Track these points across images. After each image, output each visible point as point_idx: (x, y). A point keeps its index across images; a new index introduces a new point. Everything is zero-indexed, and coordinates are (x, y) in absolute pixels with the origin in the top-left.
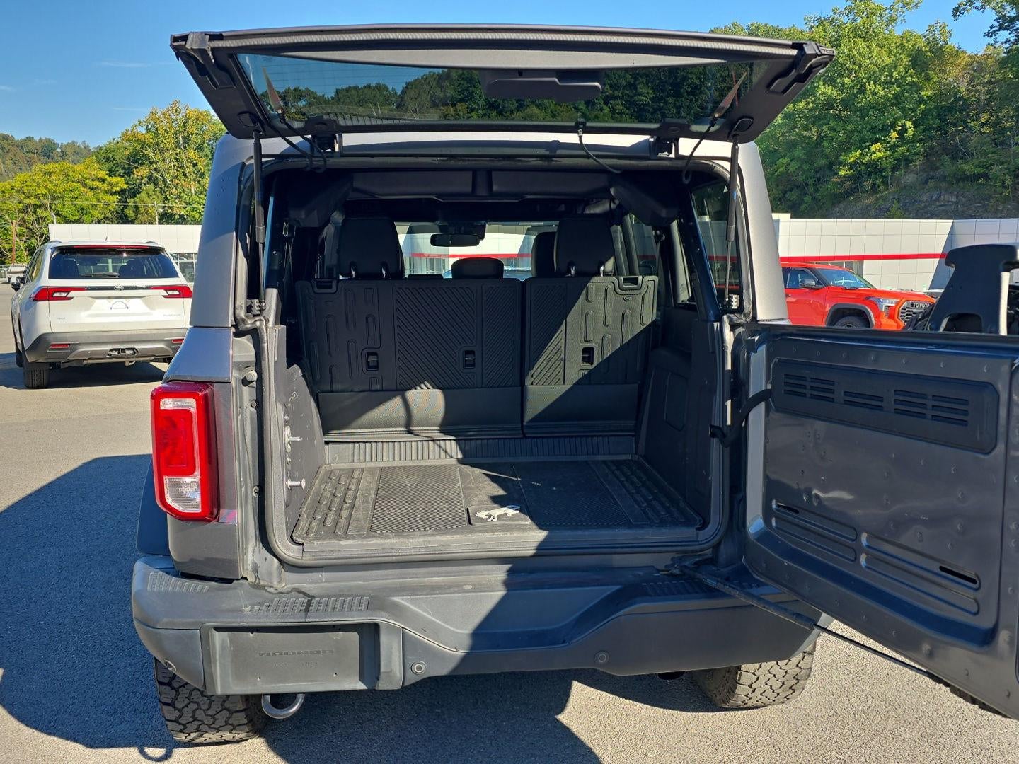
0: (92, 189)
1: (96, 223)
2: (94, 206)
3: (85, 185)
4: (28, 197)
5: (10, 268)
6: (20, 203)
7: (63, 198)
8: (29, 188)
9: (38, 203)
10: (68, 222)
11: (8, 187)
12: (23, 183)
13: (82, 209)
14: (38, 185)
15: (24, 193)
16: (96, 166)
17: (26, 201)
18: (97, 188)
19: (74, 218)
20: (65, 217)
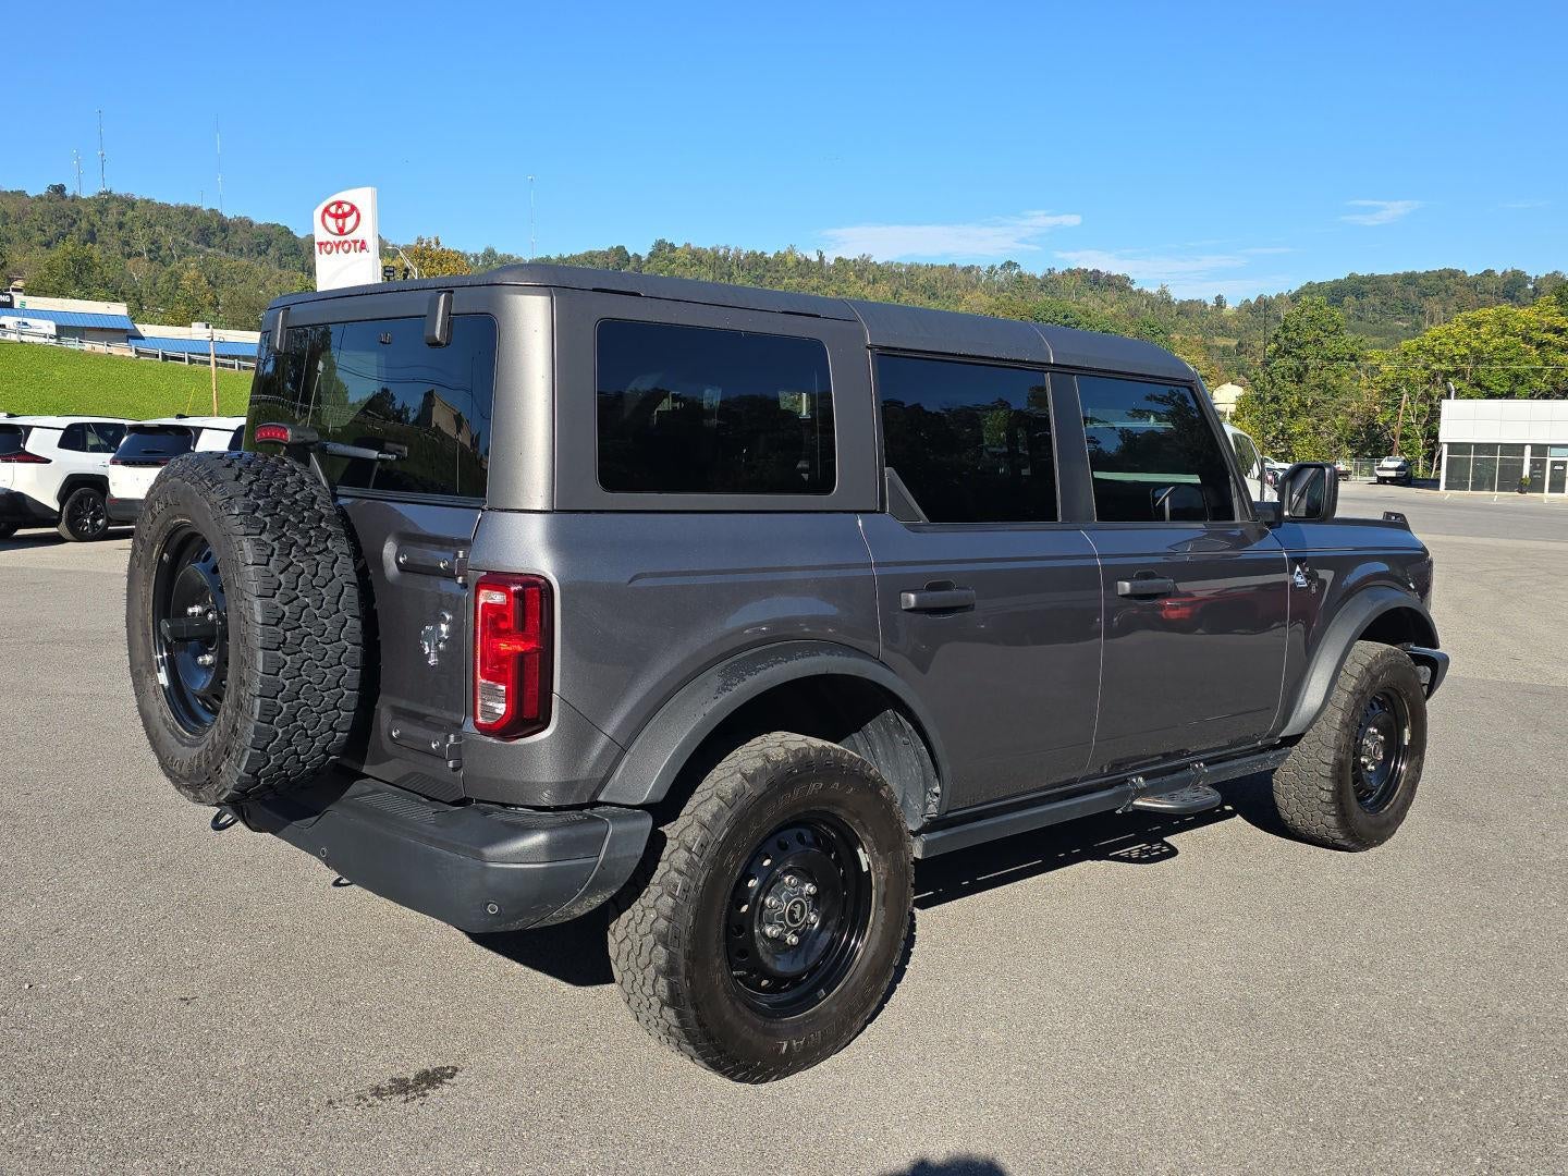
0: (1540, 345)
1: (1538, 398)
2: (1538, 373)
3: (1528, 340)
4: (1440, 360)
5: (1383, 462)
6: (1427, 369)
7: (1490, 362)
8: (1442, 348)
9: (1451, 369)
10: (1491, 396)
11: (1414, 346)
12: (1435, 340)
13: (1517, 376)
14: (1457, 344)
15: (1434, 355)
16: (1554, 309)
17: (1435, 367)
18: (1549, 343)
19: (1502, 390)
20: (1488, 388)
